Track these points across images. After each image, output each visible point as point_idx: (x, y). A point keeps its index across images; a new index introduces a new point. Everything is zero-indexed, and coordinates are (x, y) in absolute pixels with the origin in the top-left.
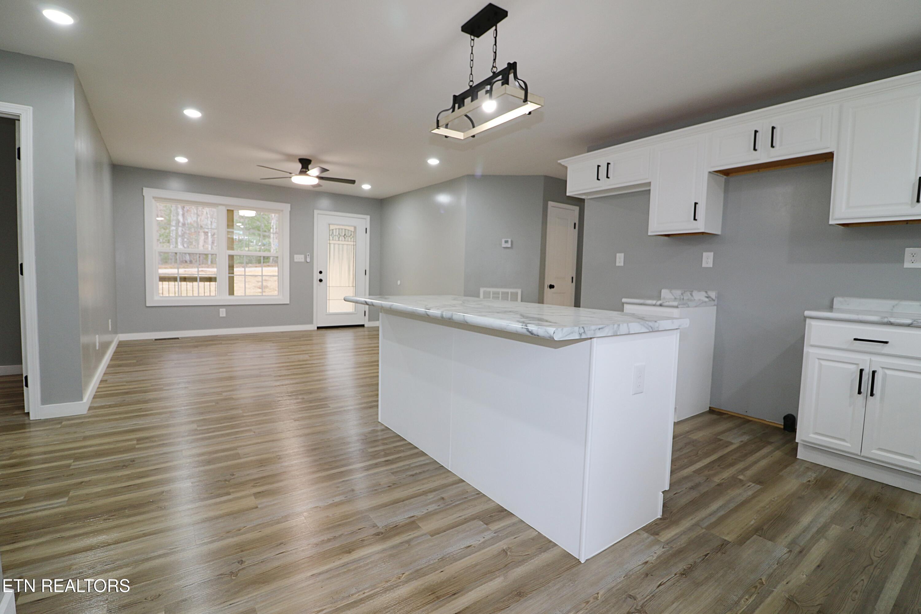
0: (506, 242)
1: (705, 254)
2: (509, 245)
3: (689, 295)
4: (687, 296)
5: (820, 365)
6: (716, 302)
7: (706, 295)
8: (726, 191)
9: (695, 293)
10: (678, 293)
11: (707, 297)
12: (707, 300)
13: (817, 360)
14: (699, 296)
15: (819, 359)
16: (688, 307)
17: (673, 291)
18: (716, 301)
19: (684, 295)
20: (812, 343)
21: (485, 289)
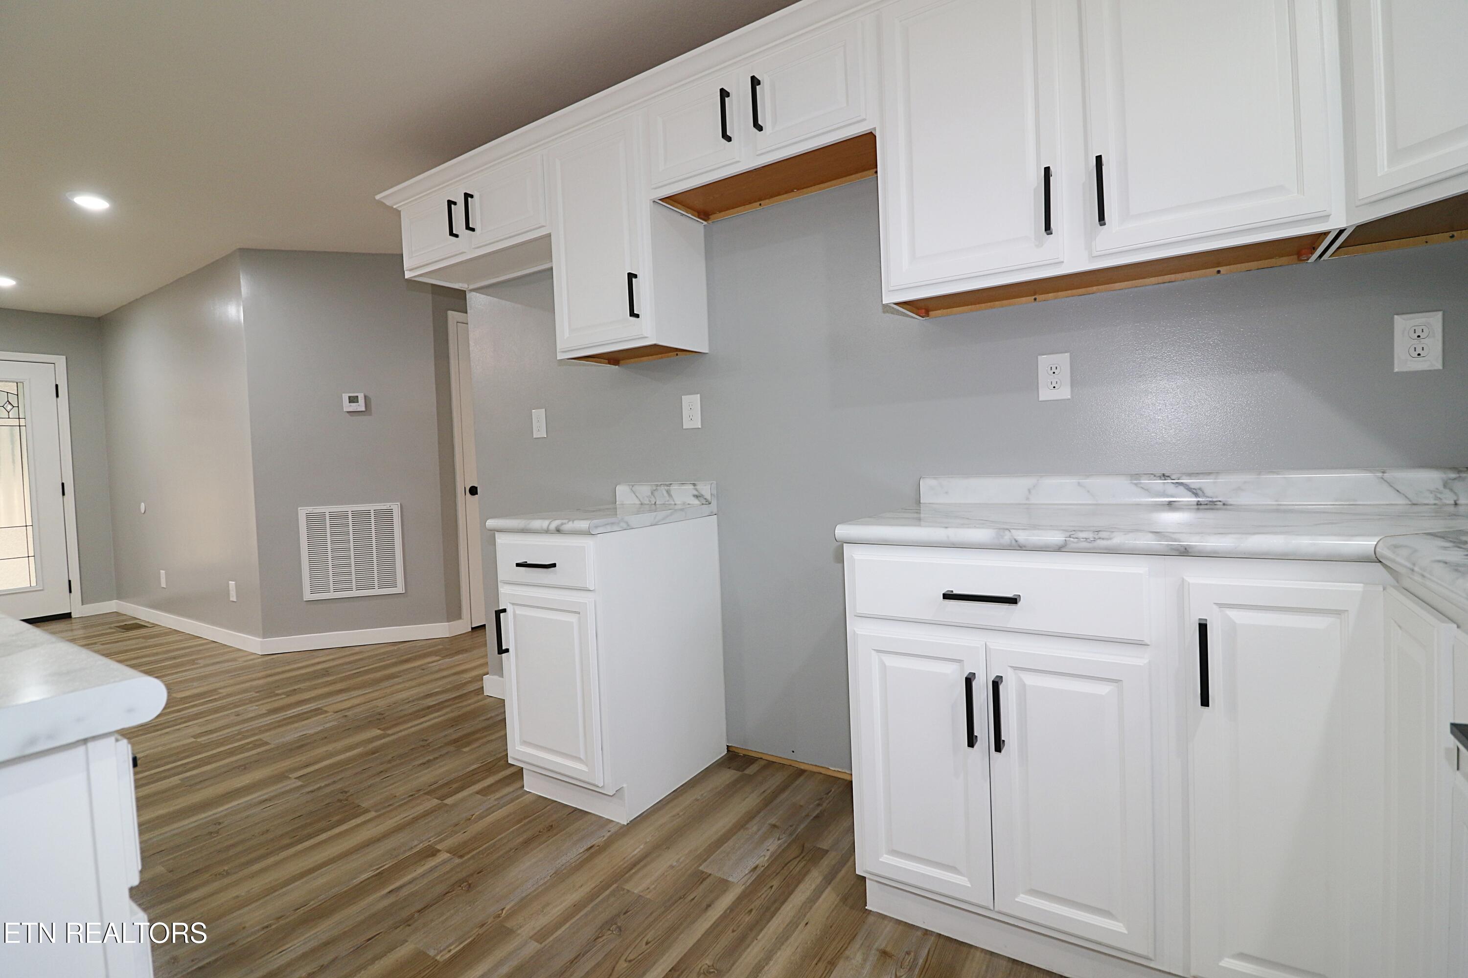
0: (353, 400)
1: (686, 399)
2: (360, 406)
3: (665, 493)
4: (661, 497)
5: (883, 667)
6: (714, 507)
7: (696, 493)
8: (709, 255)
9: (675, 488)
10: (644, 490)
11: (696, 497)
12: (696, 502)
13: (874, 653)
14: (682, 494)
15: (878, 651)
16: (629, 527)
17: (637, 488)
18: (714, 503)
19: (656, 493)
20: (860, 610)
21: (310, 509)
